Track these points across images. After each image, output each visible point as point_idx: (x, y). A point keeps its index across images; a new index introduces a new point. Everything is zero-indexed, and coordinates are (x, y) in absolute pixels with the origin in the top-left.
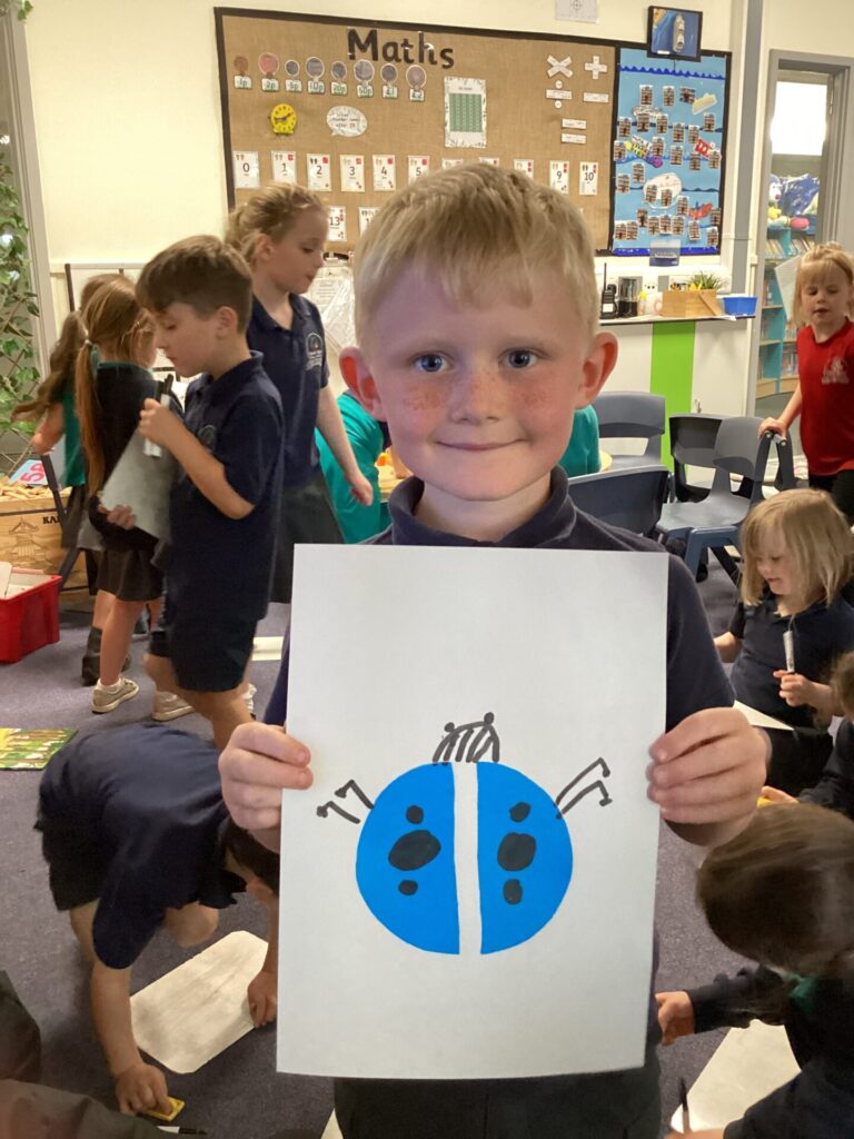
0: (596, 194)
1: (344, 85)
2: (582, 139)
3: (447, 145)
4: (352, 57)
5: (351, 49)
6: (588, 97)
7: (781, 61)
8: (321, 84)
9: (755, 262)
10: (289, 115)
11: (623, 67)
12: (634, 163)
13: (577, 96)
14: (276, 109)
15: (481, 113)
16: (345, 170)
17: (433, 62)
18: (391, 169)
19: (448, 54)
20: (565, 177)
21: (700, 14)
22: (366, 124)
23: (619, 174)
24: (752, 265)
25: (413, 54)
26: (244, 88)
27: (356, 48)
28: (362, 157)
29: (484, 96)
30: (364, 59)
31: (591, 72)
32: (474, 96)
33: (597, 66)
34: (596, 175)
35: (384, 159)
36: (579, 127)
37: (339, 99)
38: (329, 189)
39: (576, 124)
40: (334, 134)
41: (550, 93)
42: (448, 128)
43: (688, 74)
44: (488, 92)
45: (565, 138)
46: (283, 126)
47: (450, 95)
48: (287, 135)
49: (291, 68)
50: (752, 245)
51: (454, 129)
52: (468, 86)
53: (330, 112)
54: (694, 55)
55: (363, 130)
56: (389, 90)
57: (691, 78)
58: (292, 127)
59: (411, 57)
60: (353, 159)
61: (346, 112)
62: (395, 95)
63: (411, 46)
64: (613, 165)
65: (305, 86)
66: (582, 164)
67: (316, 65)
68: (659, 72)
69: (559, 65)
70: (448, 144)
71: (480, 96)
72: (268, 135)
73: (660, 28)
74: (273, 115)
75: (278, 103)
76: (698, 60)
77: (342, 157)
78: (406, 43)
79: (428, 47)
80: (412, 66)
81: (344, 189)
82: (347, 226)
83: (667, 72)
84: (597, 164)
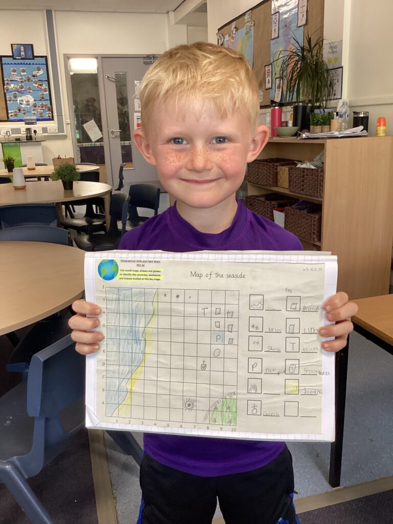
9: (69, 123)
11: (4, 63)
12: (13, 93)
21: (32, 45)
23: (7, 97)
43: (30, 64)
50: (66, 117)
54: (32, 58)
64: (5, 94)
68: (18, 64)
73: (16, 51)
76: (33, 59)
83: (21, 64)
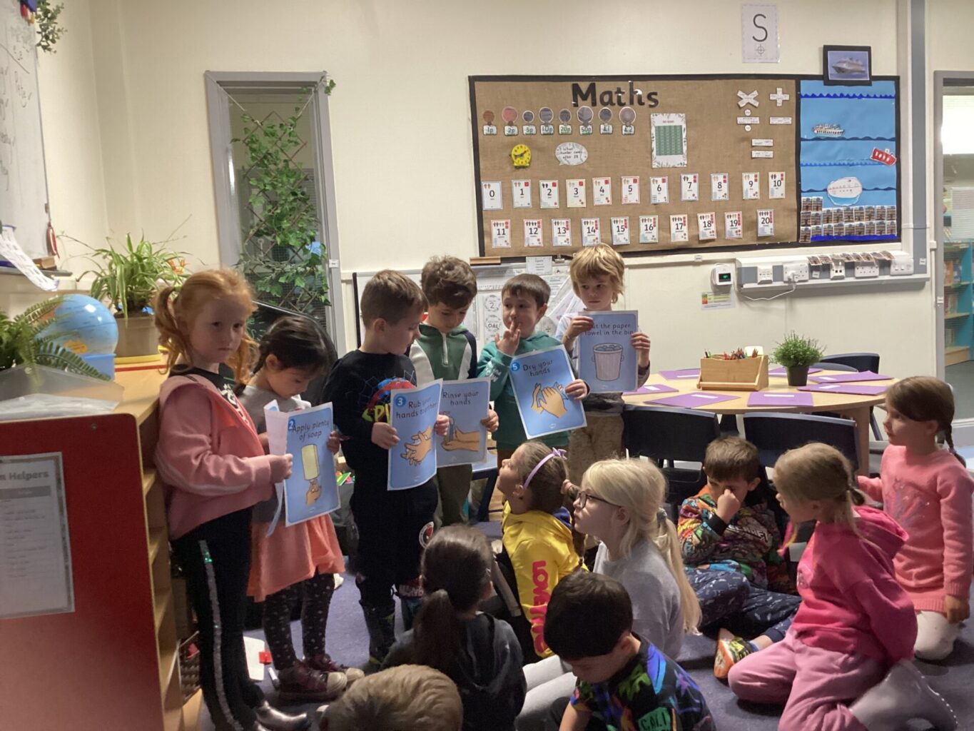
0: (784, 197)
1: (569, 127)
2: (770, 154)
3: (654, 167)
4: (576, 105)
5: (575, 99)
6: (774, 121)
7: (945, 79)
8: (551, 127)
9: (935, 247)
10: (525, 152)
11: (803, 95)
13: (765, 121)
14: (515, 148)
15: (682, 140)
16: (570, 191)
17: (641, 103)
18: (607, 188)
19: (653, 97)
20: (756, 185)
21: (870, 48)
22: (587, 155)
23: (804, 180)
24: (931, 250)
25: (625, 99)
26: (490, 135)
27: (579, 98)
28: (584, 181)
29: (684, 126)
30: (585, 105)
31: (776, 101)
32: (675, 126)
33: (780, 96)
34: (783, 182)
35: (602, 181)
36: (767, 144)
37: (566, 137)
38: (557, 206)
39: (764, 142)
40: (561, 164)
41: (740, 120)
42: (654, 153)
43: (861, 96)
44: (687, 123)
45: (755, 154)
46: (521, 161)
47: (656, 127)
48: (524, 167)
49: (528, 117)
50: (930, 233)
51: (659, 153)
52: (670, 120)
53: (558, 148)
54: (867, 81)
55: (584, 159)
56: (606, 127)
57: (864, 99)
58: (528, 161)
59: (623, 101)
60: (576, 182)
61: (571, 147)
62: (611, 131)
63: (623, 93)
65: (538, 130)
66: (770, 174)
67: (548, 112)
68: (835, 96)
69: (748, 98)
70: (655, 165)
71: (681, 127)
72: (509, 169)
74: (513, 153)
75: (516, 144)
76: (868, 84)
77: (568, 181)
78: (619, 91)
79: (637, 92)
80: (624, 108)
81: (569, 205)
82: (572, 233)
83: (842, 96)
84: (784, 173)
